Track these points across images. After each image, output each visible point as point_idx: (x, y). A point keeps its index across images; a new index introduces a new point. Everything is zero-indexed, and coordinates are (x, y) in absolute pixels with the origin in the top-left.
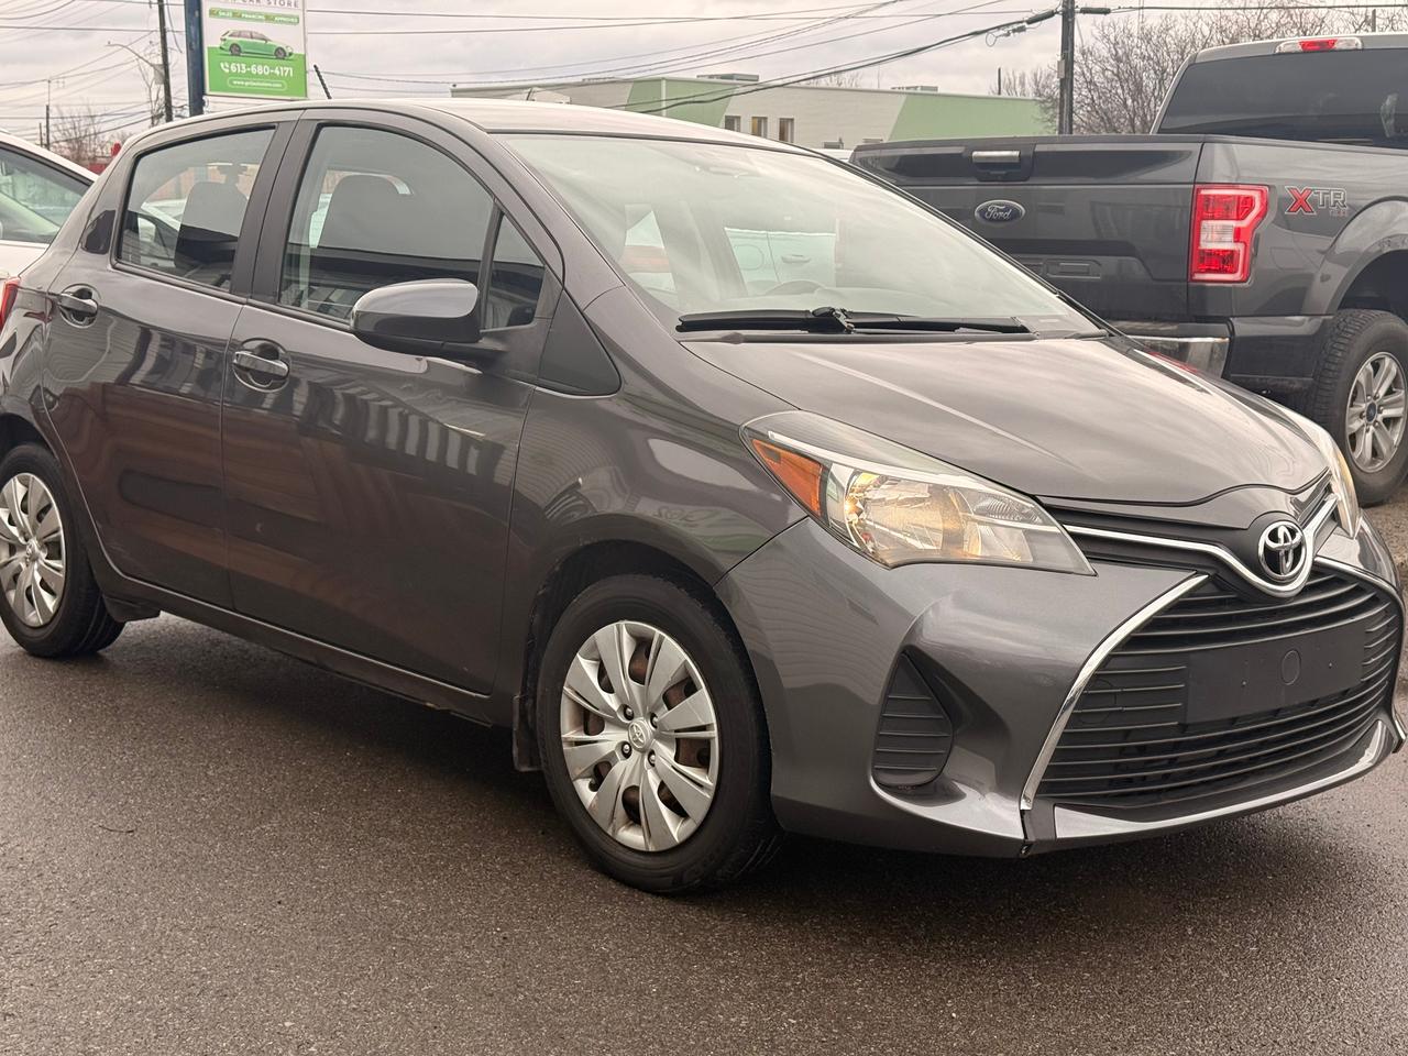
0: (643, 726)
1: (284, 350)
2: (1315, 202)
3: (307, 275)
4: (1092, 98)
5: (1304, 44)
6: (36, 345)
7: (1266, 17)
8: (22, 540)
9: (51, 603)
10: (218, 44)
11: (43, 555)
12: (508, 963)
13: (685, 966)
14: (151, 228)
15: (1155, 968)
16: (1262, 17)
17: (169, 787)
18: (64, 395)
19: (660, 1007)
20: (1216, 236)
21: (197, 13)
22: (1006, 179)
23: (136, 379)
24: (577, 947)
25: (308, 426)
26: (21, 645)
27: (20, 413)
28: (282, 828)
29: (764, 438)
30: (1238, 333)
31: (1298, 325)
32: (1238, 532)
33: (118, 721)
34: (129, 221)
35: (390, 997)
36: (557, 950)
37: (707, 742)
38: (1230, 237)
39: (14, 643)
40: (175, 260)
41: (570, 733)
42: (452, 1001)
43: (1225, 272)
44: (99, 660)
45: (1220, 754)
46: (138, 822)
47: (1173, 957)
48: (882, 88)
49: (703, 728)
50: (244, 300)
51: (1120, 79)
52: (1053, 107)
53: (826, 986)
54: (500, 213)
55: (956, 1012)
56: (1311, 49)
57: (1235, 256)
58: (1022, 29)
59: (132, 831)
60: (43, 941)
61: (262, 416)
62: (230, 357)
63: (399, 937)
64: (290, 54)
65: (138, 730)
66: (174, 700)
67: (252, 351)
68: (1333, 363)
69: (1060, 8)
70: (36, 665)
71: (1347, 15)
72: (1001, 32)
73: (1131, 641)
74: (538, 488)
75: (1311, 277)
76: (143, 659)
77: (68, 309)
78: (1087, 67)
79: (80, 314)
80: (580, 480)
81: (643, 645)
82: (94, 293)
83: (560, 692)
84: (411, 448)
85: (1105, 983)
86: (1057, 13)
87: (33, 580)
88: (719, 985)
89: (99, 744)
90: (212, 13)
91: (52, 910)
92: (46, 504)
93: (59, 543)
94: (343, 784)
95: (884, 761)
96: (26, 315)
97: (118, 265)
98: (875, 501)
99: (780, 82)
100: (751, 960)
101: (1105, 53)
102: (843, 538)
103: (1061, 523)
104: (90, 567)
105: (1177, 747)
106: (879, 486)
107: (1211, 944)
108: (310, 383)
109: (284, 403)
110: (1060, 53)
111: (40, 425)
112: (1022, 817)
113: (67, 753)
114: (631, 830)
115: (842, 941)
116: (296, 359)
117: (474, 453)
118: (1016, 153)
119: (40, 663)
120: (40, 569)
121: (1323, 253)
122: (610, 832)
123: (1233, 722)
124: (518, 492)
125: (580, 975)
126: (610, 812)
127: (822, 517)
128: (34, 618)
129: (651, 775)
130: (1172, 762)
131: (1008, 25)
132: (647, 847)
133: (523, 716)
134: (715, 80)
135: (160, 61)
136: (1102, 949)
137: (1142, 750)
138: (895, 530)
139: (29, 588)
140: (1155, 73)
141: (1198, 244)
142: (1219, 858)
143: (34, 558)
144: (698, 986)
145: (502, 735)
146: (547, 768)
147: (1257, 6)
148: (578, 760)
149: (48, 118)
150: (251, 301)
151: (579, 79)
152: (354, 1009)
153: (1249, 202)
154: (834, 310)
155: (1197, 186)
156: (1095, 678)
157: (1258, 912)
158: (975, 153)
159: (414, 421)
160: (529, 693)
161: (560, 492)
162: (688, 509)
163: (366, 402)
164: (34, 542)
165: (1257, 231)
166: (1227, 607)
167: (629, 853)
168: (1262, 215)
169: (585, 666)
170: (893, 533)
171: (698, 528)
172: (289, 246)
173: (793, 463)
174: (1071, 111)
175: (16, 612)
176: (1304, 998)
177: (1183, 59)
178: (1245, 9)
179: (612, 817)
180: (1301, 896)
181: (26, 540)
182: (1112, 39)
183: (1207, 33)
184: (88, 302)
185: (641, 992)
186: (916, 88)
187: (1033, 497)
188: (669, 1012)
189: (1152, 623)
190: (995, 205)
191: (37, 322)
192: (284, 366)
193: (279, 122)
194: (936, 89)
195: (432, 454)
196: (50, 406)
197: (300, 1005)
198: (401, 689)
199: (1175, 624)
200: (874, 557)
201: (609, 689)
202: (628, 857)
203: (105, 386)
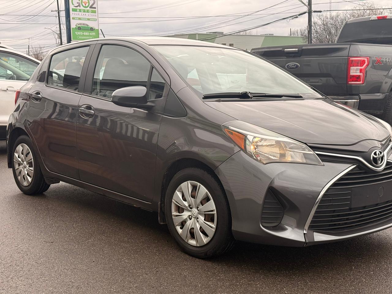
0: (195, 210)
1: (93, 107)
2: (383, 61)
3: (99, 87)
4: (317, 36)
5: (378, 17)
6: (25, 108)
7: (366, 12)
8: (22, 162)
9: (30, 179)
10: (75, 27)
11: (28, 166)
12: (158, 278)
13: (208, 279)
14: (57, 76)
15: (344, 278)
16: (365, 12)
17: (63, 230)
18: (33, 122)
19: (201, 290)
20: (354, 71)
21: (69, 19)
22: (294, 57)
23: (53, 117)
24: (178, 274)
25: (100, 129)
26: (22, 191)
27: (21, 127)
28: (94, 241)
29: (228, 128)
30: (362, 98)
31: (379, 96)
32: (365, 153)
33: (49, 212)
34: (50, 73)
35: (125, 288)
36: (172, 274)
37: (213, 215)
38: (359, 71)
39: (20, 191)
40: (63, 84)
41: (174, 213)
42: (142, 289)
43: (358, 81)
44: (44, 195)
45: (361, 217)
46: (54, 240)
47: (349, 275)
48: (258, 35)
49: (212, 211)
50: (82, 94)
51: (325, 30)
52: (306, 39)
53: (249, 284)
54: (153, 67)
55: (287, 291)
56: (380, 19)
57: (360, 77)
58: (297, 17)
59: (53, 242)
60: (28, 273)
61: (87, 126)
62: (78, 110)
63: (127, 271)
64: (94, 29)
65: (54, 214)
66: (64, 206)
67: (84, 108)
68: (389, 107)
69: (307, 11)
70: (26, 197)
71: (389, 11)
72: (291, 18)
73: (334, 184)
74: (164, 144)
75: (382, 83)
76: (55, 195)
77: (33, 98)
78: (316, 27)
79: (37, 99)
80: (176, 141)
81: (194, 188)
82: (41, 93)
83: (171, 201)
84: (129, 134)
85: (330, 283)
86: (307, 12)
87: (25, 173)
88: (218, 284)
89: (43, 218)
90: (73, 18)
91: (30, 264)
92: (28, 152)
93: (32, 162)
94: (111, 228)
95: (264, 220)
96: (22, 99)
97: (47, 85)
98: (260, 145)
99: (229, 34)
100: (227, 277)
101: (320, 23)
102: (251, 156)
103: (314, 151)
104: (40, 169)
105: (349, 215)
106: (261, 141)
107: (360, 271)
108: (101, 116)
109: (94, 122)
110: (308, 23)
111: (27, 131)
112: (304, 235)
113: (35, 221)
114: (192, 240)
115: (253, 271)
116: (96, 110)
117: (146, 135)
118: (297, 49)
119: (27, 196)
120: (27, 170)
121: (385, 76)
122: (186, 241)
123: (365, 207)
124: (159, 146)
125: (179, 281)
126: (186, 235)
127: (245, 150)
128: (25, 184)
129: (197, 224)
130: (348, 219)
131: (293, 16)
132: (197, 245)
133: (161, 209)
134: (211, 34)
135: (59, 32)
136: (328, 273)
137: (338, 216)
138: (266, 154)
139: (24, 175)
140: (335, 28)
141: (350, 74)
142: (361, 247)
143: (25, 167)
144: (212, 284)
145: (155, 214)
146: (168, 223)
147: (363, 9)
148: (177, 221)
149: (29, 48)
150: (83, 94)
151: (174, 34)
152: (115, 292)
153: (364, 61)
154: (247, 92)
155: (349, 57)
156: (324, 195)
157: (373, 262)
158: (285, 50)
159: (130, 126)
160: (163, 202)
161: (170, 145)
162: (206, 149)
163: (117, 121)
164: (25, 163)
165: (367, 69)
166: (362, 174)
167: (192, 247)
168: (368, 65)
169: (178, 194)
170: (265, 154)
171: (210, 154)
172: (94, 79)
173: (236, 135)
174: (311, 40)
175: (20, 182)
176: (387, 286)
177: (342, 24)
178: (360, 10)
179: (187, 237)
180: (385, 257)
181: (23, 162)
182: (322, 19)
183: (349, 17)
184: (39, 96)
185: (196, 286)
186: (267, 34)
187: (305, 144)
188: (204, 292)
189: (341, 179)
190: (291, 64)
191: (25, 101)
192: (93, 112)
193: (91, 44)
194: (273, 34)
195: (135, 135)
196: (29, 125)
197: (99, 290)
198: (126, 201)
199: (347, 179)
200: (260, 161)
201: (185, 200)
202: (191, 248)
203: (44, 119)
